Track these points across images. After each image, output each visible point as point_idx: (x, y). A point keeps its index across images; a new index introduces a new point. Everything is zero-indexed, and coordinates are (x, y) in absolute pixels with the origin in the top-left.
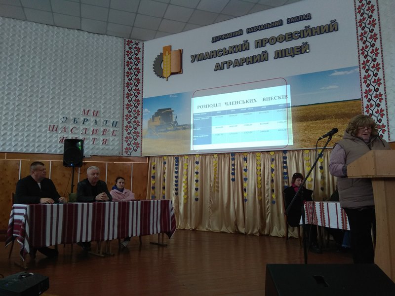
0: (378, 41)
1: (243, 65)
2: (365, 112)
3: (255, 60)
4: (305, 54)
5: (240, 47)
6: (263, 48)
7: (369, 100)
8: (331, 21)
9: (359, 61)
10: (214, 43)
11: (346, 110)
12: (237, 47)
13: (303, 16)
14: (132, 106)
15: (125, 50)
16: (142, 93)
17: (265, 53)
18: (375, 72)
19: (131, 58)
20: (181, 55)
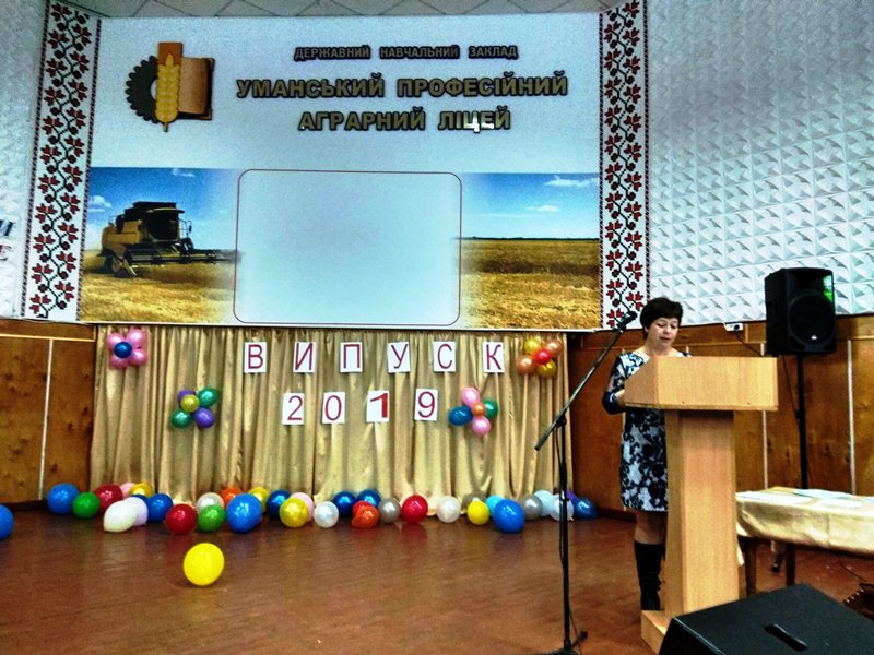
0: (641, 130)
1: (367, 129)
2: (604, 265)
3: (396, 124)
4: (502, 130)
5: (363, 86)
6: (414, 99)
7: (615, 244)
8: (555, 73)
9: (601, 163)
10: (300, 63)
11: (570, 258)
12: (357, 85)
13: (501, 48)
14: (57, 183)
15: (46, 30)
16: (89, 152)
17: (418, 111)
18: (631, 190)
19: (63, 55)
20: (210, 72)
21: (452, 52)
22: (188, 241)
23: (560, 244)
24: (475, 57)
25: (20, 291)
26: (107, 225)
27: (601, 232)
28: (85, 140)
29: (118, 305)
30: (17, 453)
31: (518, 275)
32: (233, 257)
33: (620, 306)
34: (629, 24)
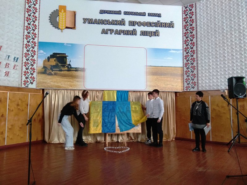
0: (195, 39)
1: (121, 34)
2: (184, 74)
3: (129, 33)
4: (157, 37)
5: (119, 22)
6: (134, 26)
7: (188, 68)
8: (171, 22)
9: (183, 47)
11: (175, 72)
13: (157, 14)
14: (30, 46)
16: (38, 37)
17: (135, 30)
18: (192, 54)
19: (31, 7)
20: (75, 15)
21: (143, 14)
22: (70, 65)
23: (173, 68)
24: (150, 16)
25: (20, 79)
26: (45, 59)
27: (183, 65)
28: (37, 33)
29: (49, 83)
30: (21, 128)
31: (162, 76)
32: (83, 70)
33: (189, 85)
34: (191, 10)
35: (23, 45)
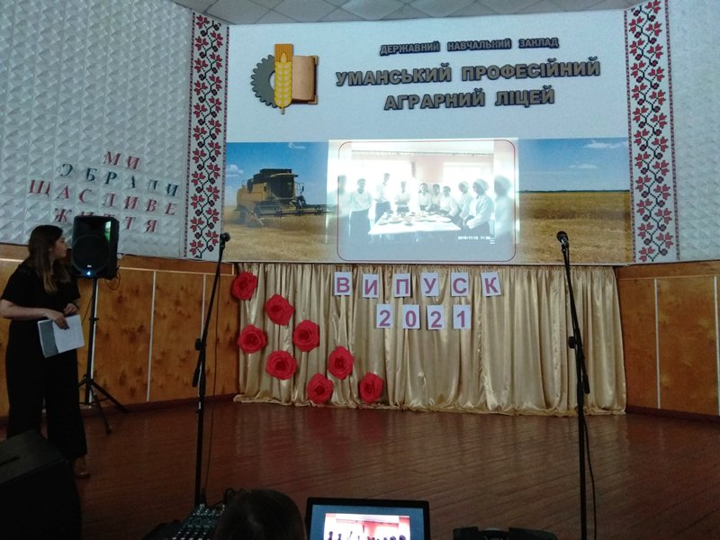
0: (666, 103)
1: (438, 107)
2: (635, 211)
3: (461, 104)
4: (547, 105)
5: (434, 73)
6: (476, 82)
7: (645, 195)
8: (590, 59)
9: (630, 130)
10: (385, 57)
11: (606, 207)
12: (430, 72)
13: (545, 40)
14: (205, 155)
15: (193, 36)
16: (225, 131)
17: (479, 92)
18: (659, 151)
19: (205, 55)
20: (315, 67)
21: (505, 45)
22: (301, 198)
23: (597, 194)
24: (524, 47)
25: (182, 239)
26: (241, 187)
27: (632, 185)
28: (221, 122)
29: (251, 248)
30: (183, 360)
31: (563, 220)
33: (652, 244)
34: (652, 19)
35: (189, 153)
